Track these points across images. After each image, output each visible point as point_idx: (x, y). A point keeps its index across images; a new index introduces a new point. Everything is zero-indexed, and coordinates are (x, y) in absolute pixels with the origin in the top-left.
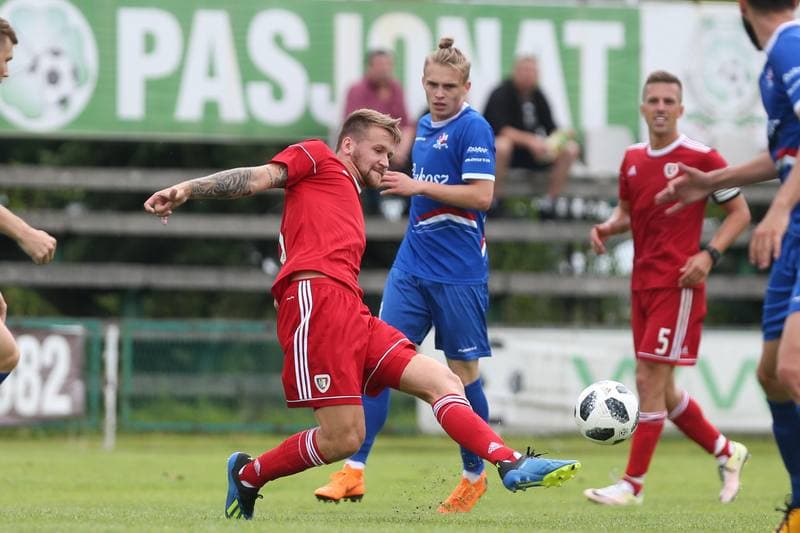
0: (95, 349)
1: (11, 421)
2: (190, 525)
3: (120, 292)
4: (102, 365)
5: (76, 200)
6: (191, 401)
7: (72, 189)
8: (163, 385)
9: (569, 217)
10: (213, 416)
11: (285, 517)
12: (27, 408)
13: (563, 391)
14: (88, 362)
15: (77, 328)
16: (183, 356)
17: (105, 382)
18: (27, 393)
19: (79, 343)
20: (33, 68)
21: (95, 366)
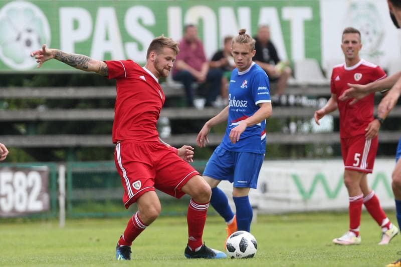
0: (54, 177)
1: (12, 215)
2: (103, 264)
3: (65, 149)
4: (58, 186)
5: (42, 104)
6: (102, 202)
7: (39, 98)
8: (88, 194)
9: (288, 105)
10: (113, 209)
11: (151, 258)
12: (21, 208)
13: (287, 191)
14: (50, 184)
15: (44, 167)
16: (98, 180)
17: (59, 194)
18: (21, 200)
19: (46, 174)
20: (18, 39)
21: (54, 185)
